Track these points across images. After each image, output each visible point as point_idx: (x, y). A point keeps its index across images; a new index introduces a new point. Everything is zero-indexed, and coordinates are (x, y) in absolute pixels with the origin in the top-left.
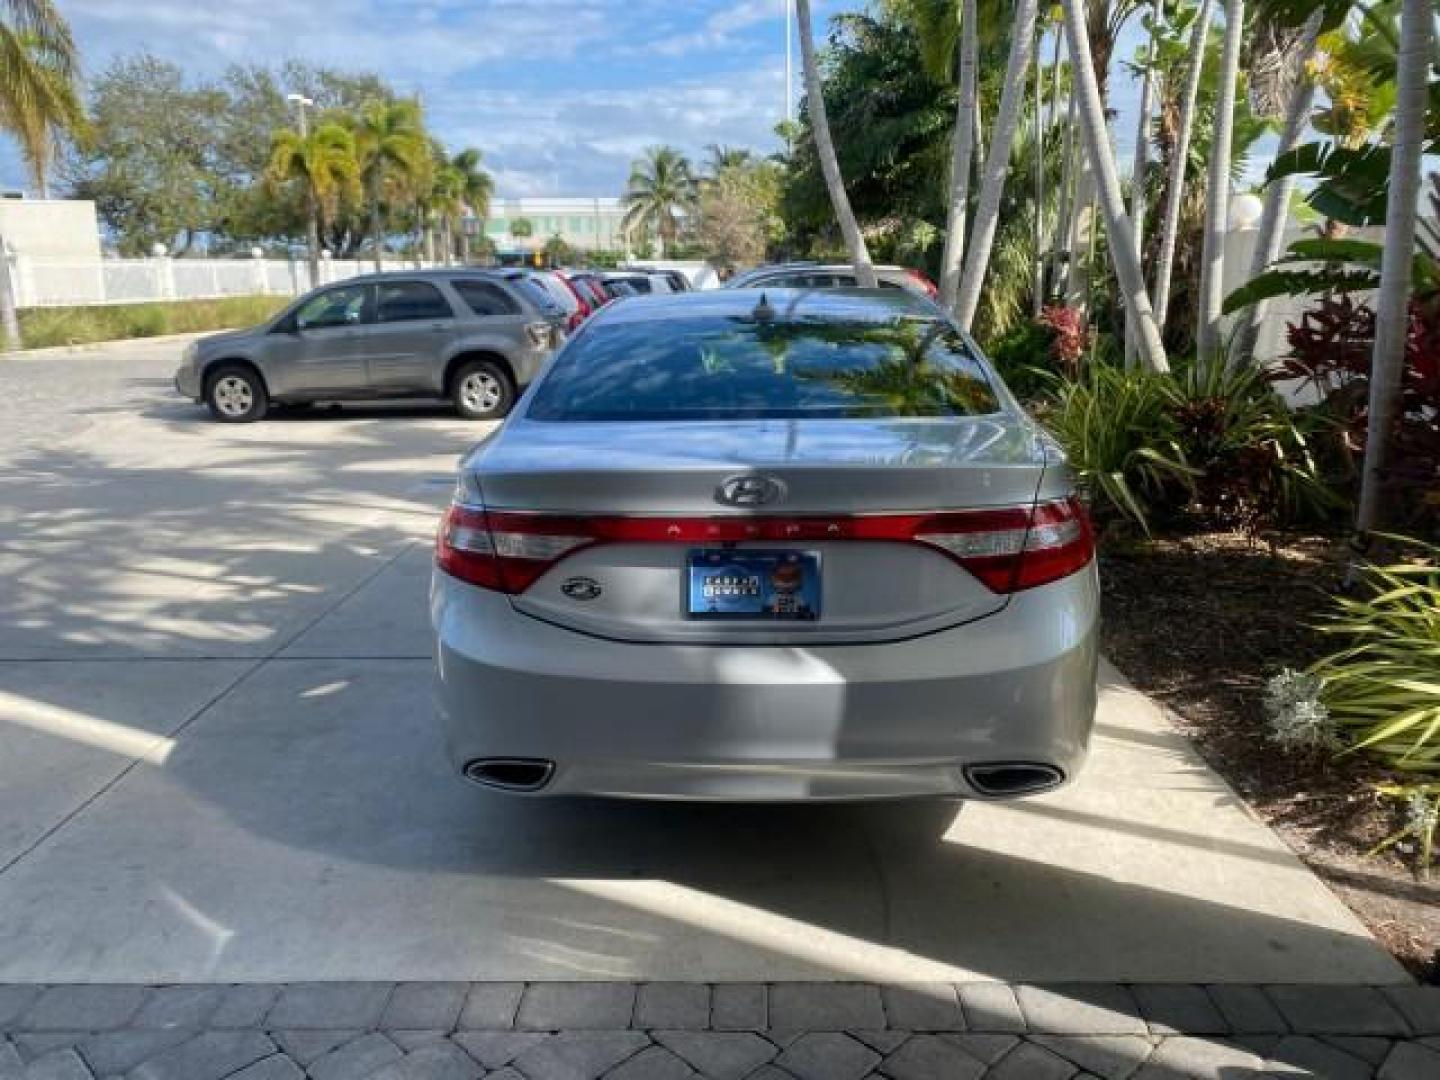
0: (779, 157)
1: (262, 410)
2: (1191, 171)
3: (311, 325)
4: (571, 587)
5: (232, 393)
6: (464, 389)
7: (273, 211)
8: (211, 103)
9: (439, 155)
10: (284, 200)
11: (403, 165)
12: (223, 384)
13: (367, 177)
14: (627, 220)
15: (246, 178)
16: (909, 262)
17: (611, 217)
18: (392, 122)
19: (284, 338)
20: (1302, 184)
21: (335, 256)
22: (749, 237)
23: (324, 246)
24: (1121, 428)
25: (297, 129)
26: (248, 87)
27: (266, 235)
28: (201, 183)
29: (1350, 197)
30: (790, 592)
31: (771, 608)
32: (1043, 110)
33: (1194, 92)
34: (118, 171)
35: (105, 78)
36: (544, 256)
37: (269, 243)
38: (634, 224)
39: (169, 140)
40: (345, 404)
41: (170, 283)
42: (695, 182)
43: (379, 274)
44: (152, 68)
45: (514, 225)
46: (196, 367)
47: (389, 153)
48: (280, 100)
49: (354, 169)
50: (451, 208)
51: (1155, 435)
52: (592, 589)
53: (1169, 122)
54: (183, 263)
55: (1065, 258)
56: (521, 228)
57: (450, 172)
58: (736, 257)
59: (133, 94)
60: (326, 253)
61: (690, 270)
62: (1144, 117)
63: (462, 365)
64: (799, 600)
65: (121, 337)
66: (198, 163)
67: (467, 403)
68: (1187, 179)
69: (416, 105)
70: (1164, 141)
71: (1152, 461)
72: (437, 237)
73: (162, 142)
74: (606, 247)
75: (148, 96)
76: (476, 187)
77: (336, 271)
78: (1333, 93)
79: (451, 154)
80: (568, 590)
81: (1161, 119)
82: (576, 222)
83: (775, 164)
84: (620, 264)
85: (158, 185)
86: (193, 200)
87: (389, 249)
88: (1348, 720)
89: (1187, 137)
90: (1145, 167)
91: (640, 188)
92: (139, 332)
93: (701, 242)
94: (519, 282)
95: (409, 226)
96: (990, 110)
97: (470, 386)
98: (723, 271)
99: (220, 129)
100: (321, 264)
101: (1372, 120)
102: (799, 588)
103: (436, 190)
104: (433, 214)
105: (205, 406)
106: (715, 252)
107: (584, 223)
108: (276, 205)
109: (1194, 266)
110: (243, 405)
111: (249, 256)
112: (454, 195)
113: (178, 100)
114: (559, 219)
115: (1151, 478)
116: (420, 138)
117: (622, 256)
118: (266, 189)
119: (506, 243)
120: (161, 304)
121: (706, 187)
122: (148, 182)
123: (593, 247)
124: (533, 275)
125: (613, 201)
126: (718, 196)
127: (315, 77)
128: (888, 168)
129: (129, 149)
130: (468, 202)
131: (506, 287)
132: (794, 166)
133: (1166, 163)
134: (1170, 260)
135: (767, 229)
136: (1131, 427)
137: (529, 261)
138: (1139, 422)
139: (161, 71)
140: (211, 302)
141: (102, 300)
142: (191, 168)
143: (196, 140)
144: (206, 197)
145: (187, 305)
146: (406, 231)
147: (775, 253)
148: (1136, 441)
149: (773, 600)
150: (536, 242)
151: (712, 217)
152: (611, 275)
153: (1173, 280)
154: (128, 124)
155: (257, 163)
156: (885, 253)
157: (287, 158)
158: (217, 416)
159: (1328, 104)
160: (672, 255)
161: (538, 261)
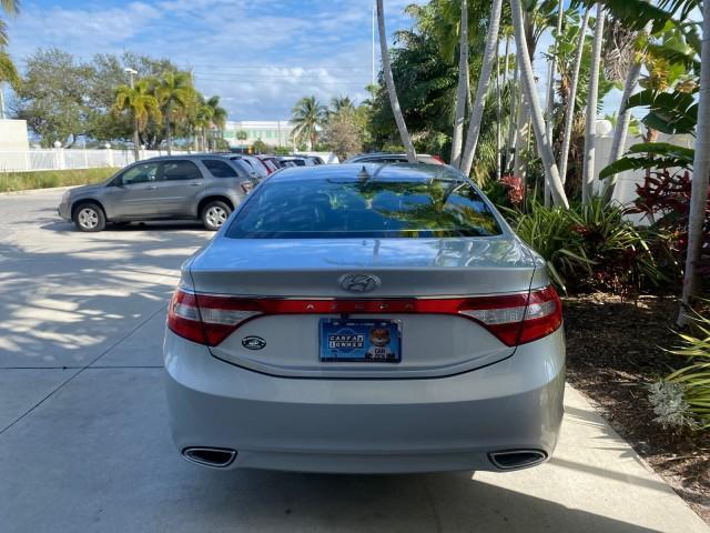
0: (368, 102)
1: (103, 226)
2: (577, 108)
3: (129, 182)
4: (248, 342)
5: (88, 218)
6: (208, 215)
7: (116, 125)
8: (87, 72)
9: (200, 99)
10: (122, 120)
11: (181, 103)
12: (83, 212)
13: (164, 109)
14: (293, 132)
15: (103, 109)
16: (433, 153)
17: (286, 131)
18: (177, 83)
19: (115, 189)
20: (641, 112)
21: (148, 148)
22: (354, 141)
23: (143, 143)
24: (550, 238)
25: (129, 86)
26: (106, 65)
27: (114, 138)
28: (81, 112)
29: (666, 119)
30: (382, 345)
31: (371, 355)
32: (500, 77)
33: (578, 68)
34: (39, 106)
35: (34, 60)
36: (253, 149)
37: (116, 142)
38: (297, 134)
39: (65, 89)
40: (147, 223)
41: (63, 160)
42: (327, 113)
43: (169, 156)
44: (57, 55)
45: (238, 134)
46: (69, 203)
47: (174, 97)
48: (122, 71)
49: (156, 105)
50: (206, 125)
51: (570, 242)
52: (260, 343)
53: (565, 83)
54: (71, 151)
55: (513, 151)
56: (242, 136)
57: (206, 108)
58: (348, 150)
59: (47, 67)
60: (143, 147)
61: (325, 157)
62: (553, 81)
63: (207, 202)
64: (388, 351)
65: (36, 188)
66: (80, 101)
67: (210, 222)
68: (575, 112)
69: (189, 75)
70: (563, 92)
71: (568, 256)
72: (200, 140)
73: (61, 91)
74: (283, 145)
75: (55, 69)
76: (219, 115)
77: (146, 155)
78: (650, 68)
79: (207, 98)
80: (246, 344)
81: (561, 82)
82: (269, 133)
83: (366, 105)
84: (291, 153)
85: (59, 112)
86: (76, 120)
87: (176, 145)
88: (699, 410)
89: (575, 91)
90: (554, 105)
91: (299, 117)
92: (45, 186)
93: (330, 143)
94: (238, 161)
95: (185, 134)
96: (475, 78)
97: (211, 214)
98: (341, 156)
99: (91, 85)
100: (140, 152)
101: (669, 82)
102: (387, 343)
103: (199, 116)
104: (197, 128)
105: (74, 224)
106: (337, 148)
107: (273, 134)
108: (118, 122)
109: (578, 155)
110: (93, 223)
111: (104, 148)
112: (207, 118)
113: (70, 71)
114: (261, 131)
115: (567, 265)
116: (191, 90)
117: (291, 149)
118: (112, 114)
119: (234, 143)
120: (57, 171)
121: (332, 116)
122: (55, 111)
123: (277, 145)
124: (245, 157)
125: (286, 123)
126: (339, 120)
127: (139, 60)
128: (423, 106)
129: (45, 95)
130: (215, 123)
131: (230, 163)
132: (376, 106)
133: (564, 104)
134: (567, 152)
135: (363, 137)
136: (555, 238)
137: (246, 152)
138: (560, 236)
139: (62, 57)
140: (83, 170)
141: (28, 168)
142: (76, 104)
143: (79, 91)
144: (84, 119)
145: (70, 172)
146: (184, 136)
147: (366, 148)
148: (558, 245)
149: (372, 350)
150: (249, 143)
151: (336, 131)
152: (285, 158)
153: (569, 161)
154: (45, 82)
155: (108, 103)
156: (422, 149)
157: (123, 100)
158: (79, 229)
159: (647, 74)
160: (316, 149)
161: (250, 151)
